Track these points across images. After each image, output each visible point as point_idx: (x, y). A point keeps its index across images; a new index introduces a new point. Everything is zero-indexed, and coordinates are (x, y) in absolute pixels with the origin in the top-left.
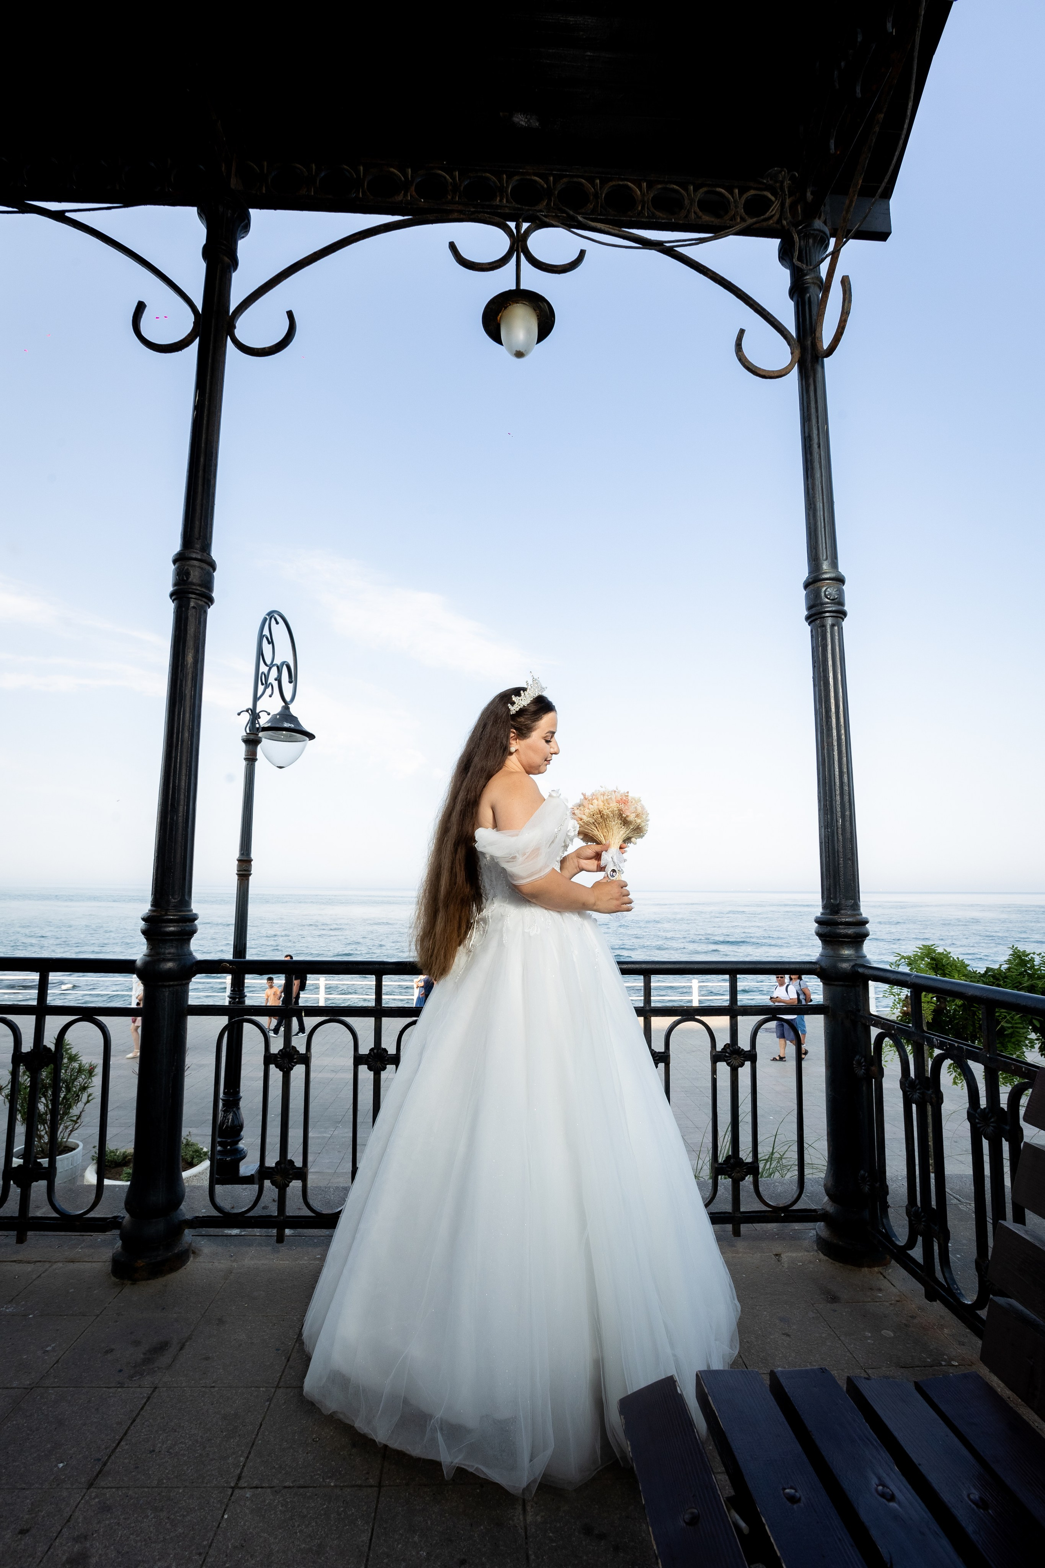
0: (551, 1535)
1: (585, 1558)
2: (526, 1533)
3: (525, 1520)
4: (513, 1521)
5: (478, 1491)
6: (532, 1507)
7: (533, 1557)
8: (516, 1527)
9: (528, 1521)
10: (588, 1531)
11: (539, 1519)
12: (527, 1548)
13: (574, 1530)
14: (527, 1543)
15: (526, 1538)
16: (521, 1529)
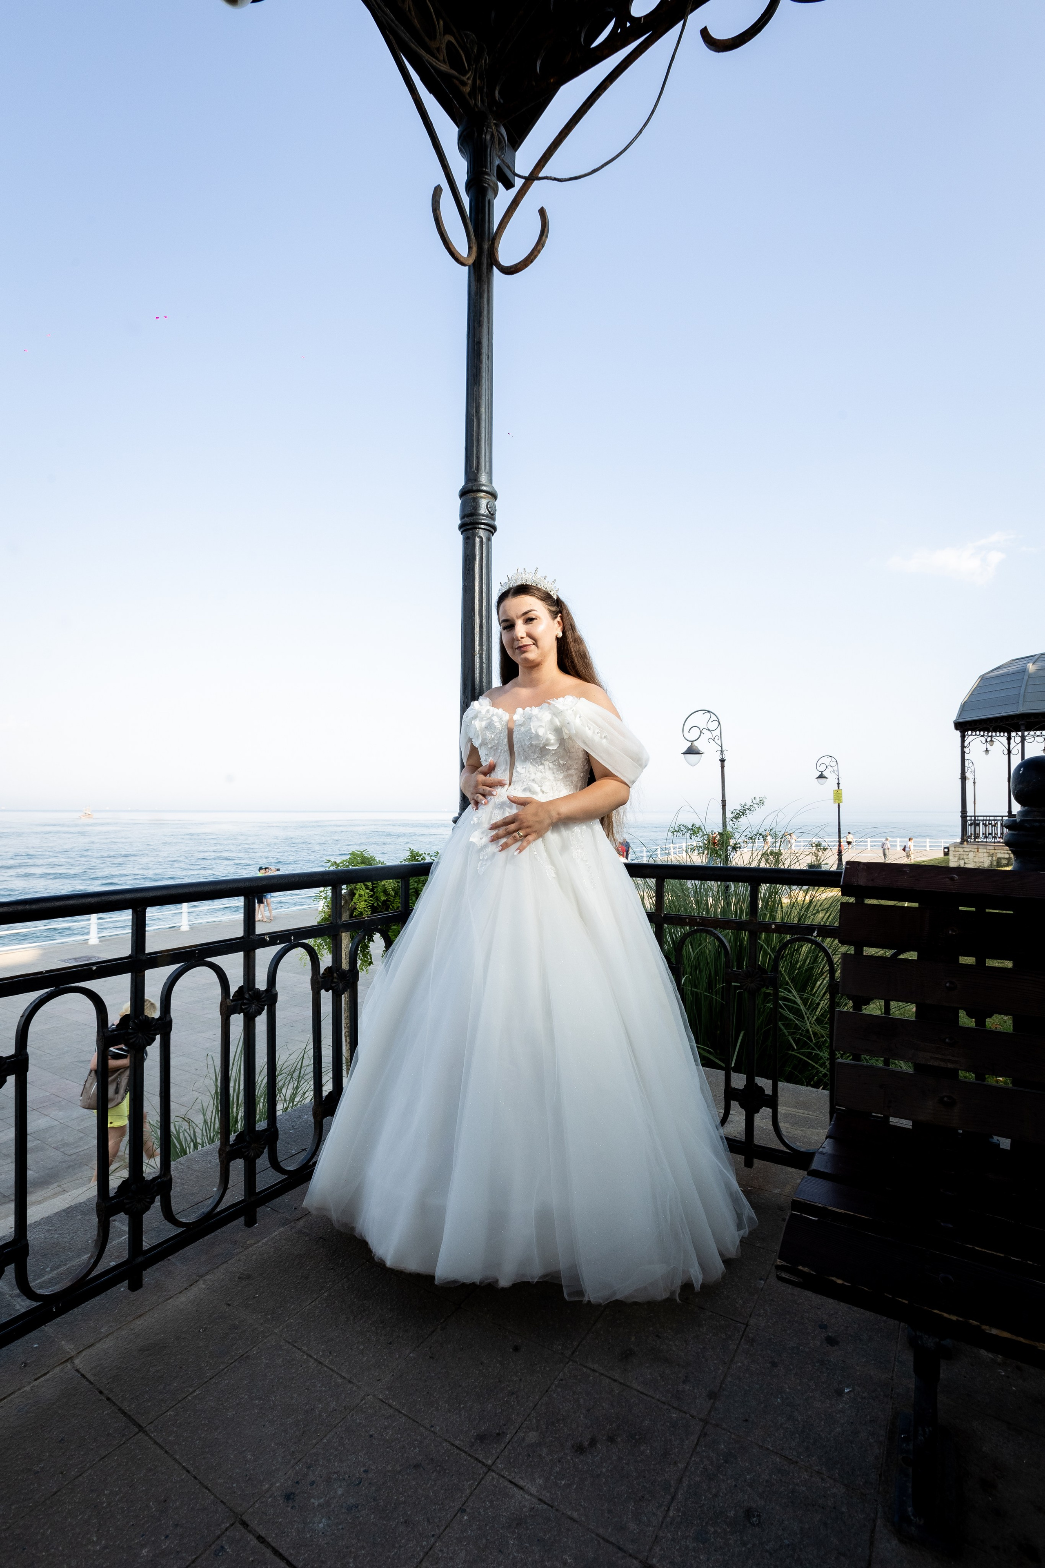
0: (563, 1482)
1: (604, 1470)
2: (545, 1503)
3: (531, 1494)
4: (525, 1506)
5: (466, 1518)
6: (522, 1478)
7: (575, 1515)
8: (533, 1508)
9: (535, 1493)
10: (580, 1449)
11: (540, 1481)
12: (563, 1513)
13: (572, 1459)
14: (557, 1510)
15: (552, 1507)
16: (539, 1504)
